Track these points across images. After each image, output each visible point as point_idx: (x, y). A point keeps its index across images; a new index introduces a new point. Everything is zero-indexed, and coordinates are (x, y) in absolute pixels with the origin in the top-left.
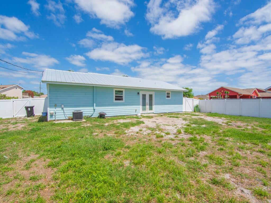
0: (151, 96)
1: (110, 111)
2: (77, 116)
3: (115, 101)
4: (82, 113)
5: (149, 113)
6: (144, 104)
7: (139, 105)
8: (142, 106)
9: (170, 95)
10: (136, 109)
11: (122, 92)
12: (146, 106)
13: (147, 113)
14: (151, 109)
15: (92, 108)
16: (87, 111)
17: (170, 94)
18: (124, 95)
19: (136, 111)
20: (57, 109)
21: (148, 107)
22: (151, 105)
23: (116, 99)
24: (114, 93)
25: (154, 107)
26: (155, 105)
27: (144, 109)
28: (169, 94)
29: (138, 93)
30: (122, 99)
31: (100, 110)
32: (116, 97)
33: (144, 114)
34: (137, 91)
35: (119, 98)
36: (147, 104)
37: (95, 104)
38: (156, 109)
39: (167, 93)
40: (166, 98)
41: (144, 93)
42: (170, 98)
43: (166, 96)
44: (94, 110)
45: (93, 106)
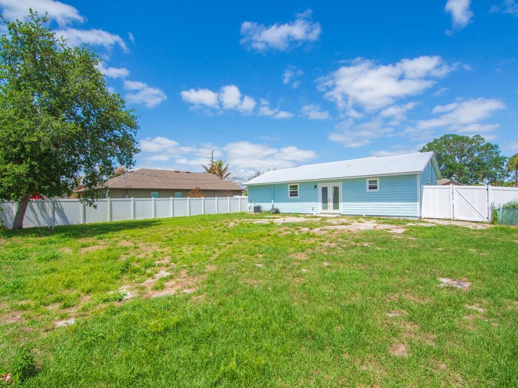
0: (336, 190)
1: (283, 207)
2: (258, 209)
3: (290, 197)
4: (260, 207)
5: (333, 214)
6: (325, 200)
7: (317, 201)
8: (321, 204)
9: (378, 184)
10: (313, 206)
11: (296, 186)
12: (327, 202)
13: (329, 213)
14: (336, 207)
15: (271, 204)
16: (266, 206)
17: (378, 182)
18: (298, 190)
19: (313, 209)
20: (252, 204)
21: (331, 204)
22: (336, 201)
23: (291, 195)
24: (289, 188)
25: (341, 204)
26: (344, 201)
27: (325, 208)
28: (376, 183)
29: (316, 186)
30: (297, 195)
31: (278, 205)
32: (291, 192)
33: (326, 214)
34: (314, 184)
35: (294, 194)
36: (330, 200)
37: (272, 200)
38: (344, 208)
39: (370, 182)
40: (368, 190)
41: (324, 185)
42: (378, 190)
43: (368, 187)
44: (273, 205)
45: (271, 202)
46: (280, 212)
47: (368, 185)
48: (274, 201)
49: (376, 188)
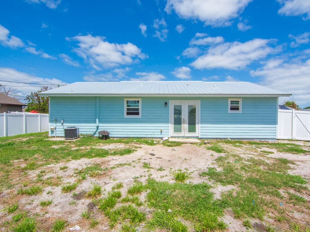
1: (116, 129)
3: (126, 116)
4: (75, 130)
5: (188, 137)
6: (178, 122)
7: (167, 122)
8: (173, 125)
9: (240, 105)
10: (162, 128)
11: (137, 102)
12: (180, 124)
13: (183, 137)
14: (192, 129)
15: (94, 125)
17: (241, 103)
18: (140, 107)
19: (161, 132)
20: (58, 124)
21: (185, 126)
22: (192, 123)
23: (128, 114)
24: (125, 105)
25: (198, 127)
26: (202, 122)
27: (178, 130)
28: (238, 104)
29: (166, 103)
30: (138, 114)
32: (128, 109)
33: (179, 137)
34: (163, 101)
35: (132, 112)
36: (184, 121)
37: (97, 120)
38: (203, 131)
39: (232, 102)
40: (230, 111)
41: (178, 103)
42: (240, 111)
43: (229, 108)
44: (98, 127)
45: (95, 122)
46: (110, 136)
47: (229, 105)
48: (100, 122)
49: (237, 109)
